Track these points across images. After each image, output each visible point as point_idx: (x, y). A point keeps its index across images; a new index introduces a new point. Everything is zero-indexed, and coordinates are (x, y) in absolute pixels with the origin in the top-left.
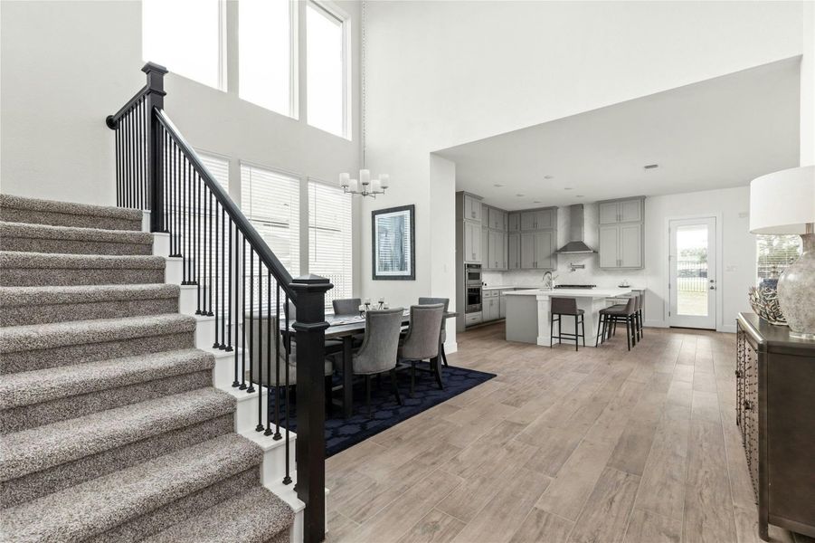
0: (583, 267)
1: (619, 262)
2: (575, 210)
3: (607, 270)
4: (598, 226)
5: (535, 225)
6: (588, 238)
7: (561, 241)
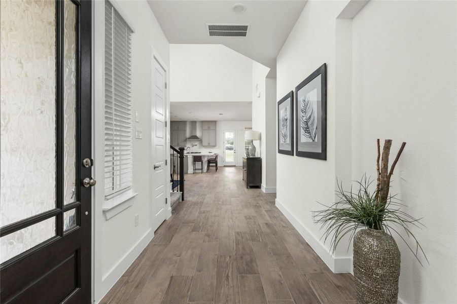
0: (196, 145)
1: (209, 144)
2: (193, 123)
3: (205, 147)
4: (202, 130)
5: (178, 128)
6: (198, 134)
7: (188, 135)
